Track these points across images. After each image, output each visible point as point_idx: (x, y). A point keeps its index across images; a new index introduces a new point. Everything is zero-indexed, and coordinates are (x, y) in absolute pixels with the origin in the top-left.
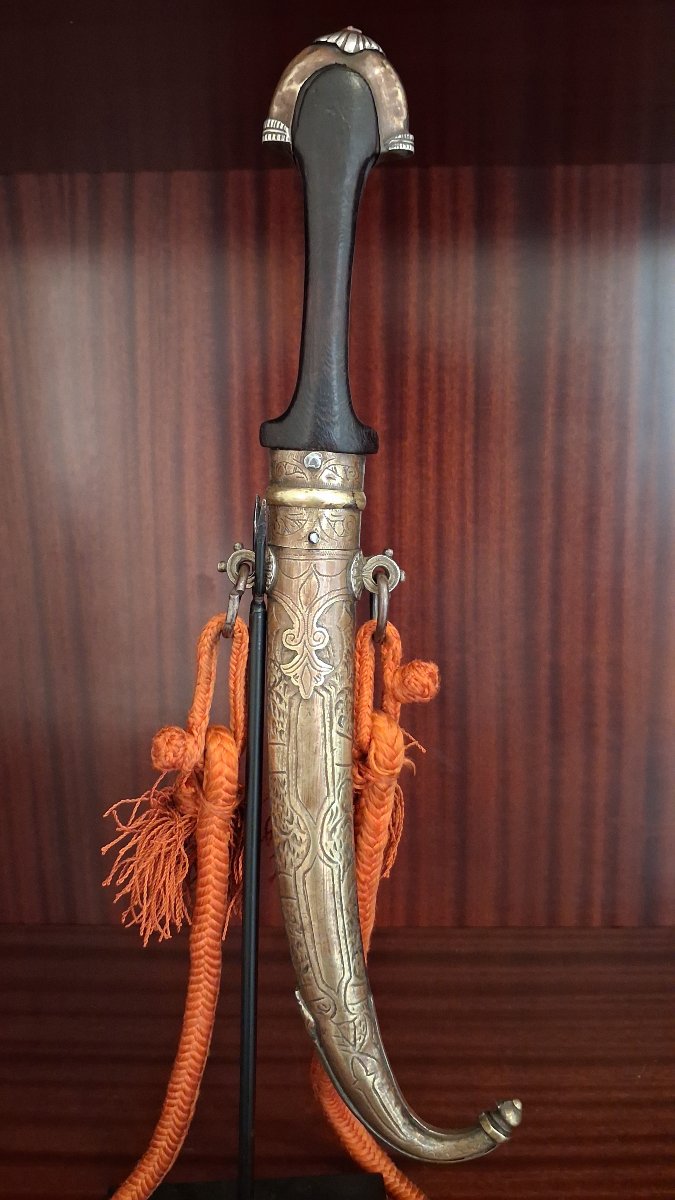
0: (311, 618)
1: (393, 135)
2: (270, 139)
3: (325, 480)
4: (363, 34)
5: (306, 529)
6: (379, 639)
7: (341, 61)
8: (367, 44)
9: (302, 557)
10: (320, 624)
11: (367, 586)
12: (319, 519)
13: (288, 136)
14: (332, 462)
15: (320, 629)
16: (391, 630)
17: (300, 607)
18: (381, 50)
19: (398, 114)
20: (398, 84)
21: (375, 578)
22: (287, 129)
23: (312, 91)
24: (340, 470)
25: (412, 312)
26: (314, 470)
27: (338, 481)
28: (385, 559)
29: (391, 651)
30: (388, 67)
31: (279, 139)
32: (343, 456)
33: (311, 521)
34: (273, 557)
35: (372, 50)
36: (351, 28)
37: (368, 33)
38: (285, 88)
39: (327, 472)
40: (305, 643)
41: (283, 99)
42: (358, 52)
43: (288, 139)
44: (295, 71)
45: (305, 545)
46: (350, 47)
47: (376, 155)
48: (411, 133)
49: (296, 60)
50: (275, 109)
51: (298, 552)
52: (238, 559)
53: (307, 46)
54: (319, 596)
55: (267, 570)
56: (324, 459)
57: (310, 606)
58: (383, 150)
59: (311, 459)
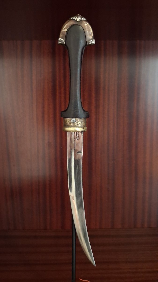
1: (90, 40)
2: (60, 43)
3: (77, 125)
4: (82, 16)
7: (76, 23)
8: (82, 19)
13: (64, 42)
14: (78, 121)
18: (86, 20)
19: (91, 35)
20: (90, 28)
22: (64, 41)
23: (70, 31)
24: (80, 122)
25: (102, 76)
26: (74, 123)
27: (80, 125)
30: (88, 24)
31: (62, 43)
32: (81, 119)
35: (84, 20)
36: (78, 15)
37: (83, 16)
38: (63, 31)
39: (77, 123)
41: (63, 33)
42: (80, 21)
43: (64, 43)
44: (65, 26)
46: (78, 19)
47: (86, 45)
48: (94, 39)
49: (65, 23)
50: (61, 36)
53: (68, 20)
56: (76, 120)
58: (87, 44)
59: (73, 120)
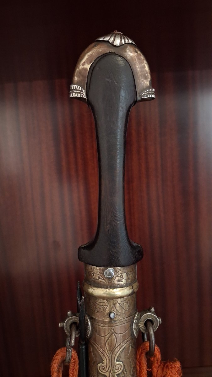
0: (113, 358)
1: (144, 90)
2: (74, 96)
3: (116, 282)
4: (124, 34)
5: (108, 309)
6: (150, 354)
7: (112, 50)
8: (126, 41)
9: (106, 326)
10: (118, 359)
11: (142, 330)
12: (115, 305)
13: (85, 94)
14: (120, 272)
15: (118, 363)
17: (107, 352)
18: (134, 43)
19: (146, 78)
20: (145, 62)
21: (146, 324)
22: (83, 91)
23: (97, 68)
24: (124, 275)
27: (124, 281)
28: (151, 315)
29: (156, 359)
30: (139, 52)
31: (79, 96)
32: (126, 268)
33: (110, 306)
34: (89, 322)
35: (129, 43)
36: (116, 32)
37: (126, 34)
38: (81, 67)
39: (117, 278)
40: (110, 371)
41: (80, 72)
42: (121, 45)
43: (84, 96)
44: (86, 57)
45: (107, 319)
46: (117, 42)
47: (135, 102)
48: (153, 87)
49: (86, 51)
50: (76, 79)
51: (104, 323)
53: (92, 43)
54: (117, 346)
55: (86, 329)
56: (116, 271)
57: (112, 351)
58: (139, 98)
59: (108, 273)
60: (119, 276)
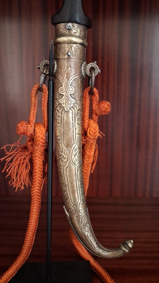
0: (68, 83)
3: (73, 33)
5: (67, 51)
6: (91, 93)
9: (65, 61)
10: (71, 85)
11: (87, 74)
12: (71, 47)
14: (76, 27)
15: (71, 87)
16: (95, 90)
17: (65, 79)
21: (90, 71)
24: (78, 30)
26: (69, 30)
27: (78, 34)
28: (94, 64)
29: (95, 98)
32: (80, 25)
33: (69, 48)
34: (56, 63)
39: (74, 31)
40: (66, 91)
45: (66, 56)
51: (64, 59)
52: (44, 64)
54: (71, 75)
55: (54, 67)
56: (73, 26)
57: (68, 78)
59: (68, 26)
60: (75, 29)
